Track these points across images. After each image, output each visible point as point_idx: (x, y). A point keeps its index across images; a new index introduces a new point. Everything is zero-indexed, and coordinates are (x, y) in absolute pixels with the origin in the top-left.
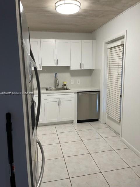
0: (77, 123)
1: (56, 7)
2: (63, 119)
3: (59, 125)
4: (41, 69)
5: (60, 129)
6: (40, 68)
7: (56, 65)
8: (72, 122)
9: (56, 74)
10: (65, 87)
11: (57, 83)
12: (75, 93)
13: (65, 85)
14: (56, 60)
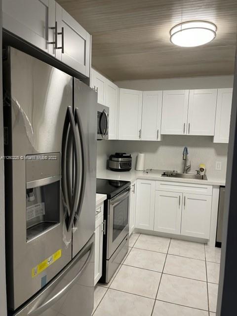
0: (216, 246)
1: (171, 36)
2: (187, 232)
3: (179, 242)
4: (159, 139)
5: (177, 247)
6: (157, 138)
7: (186, 133)
8: (205, 243)
9: (186, 150)
10: (202, 174)
11: (188, 164)
12: (214, 186)
13: (202, 170)
14: (186, 125)
